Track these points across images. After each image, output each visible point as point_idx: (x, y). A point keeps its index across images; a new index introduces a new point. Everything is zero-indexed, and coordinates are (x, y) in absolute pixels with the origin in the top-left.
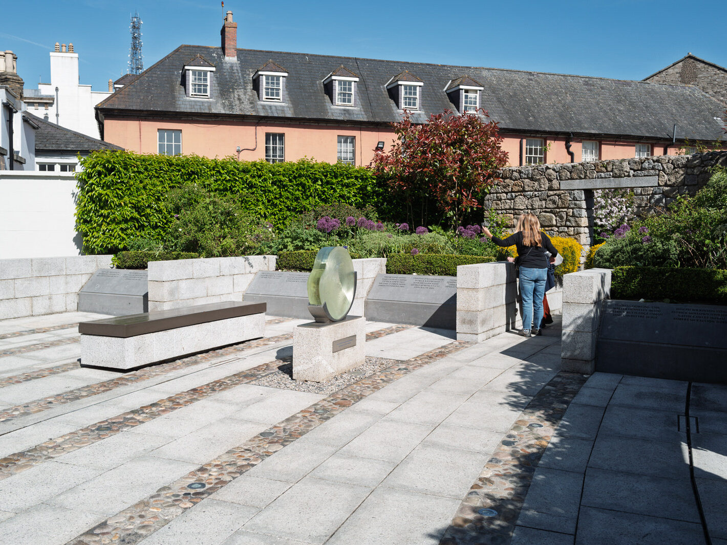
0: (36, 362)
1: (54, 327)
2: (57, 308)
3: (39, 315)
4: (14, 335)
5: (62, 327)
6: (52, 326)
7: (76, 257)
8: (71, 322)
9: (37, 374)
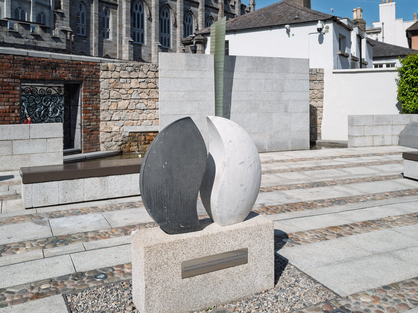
0: (377, 172)
1: (385, 153)
2: (387, 143)
3: (377, 146)
4: (364, 155)
5: (390, 154)
6: (385, 152)
7: (398, 115)
8: (395, 152)
9: (378, 178)
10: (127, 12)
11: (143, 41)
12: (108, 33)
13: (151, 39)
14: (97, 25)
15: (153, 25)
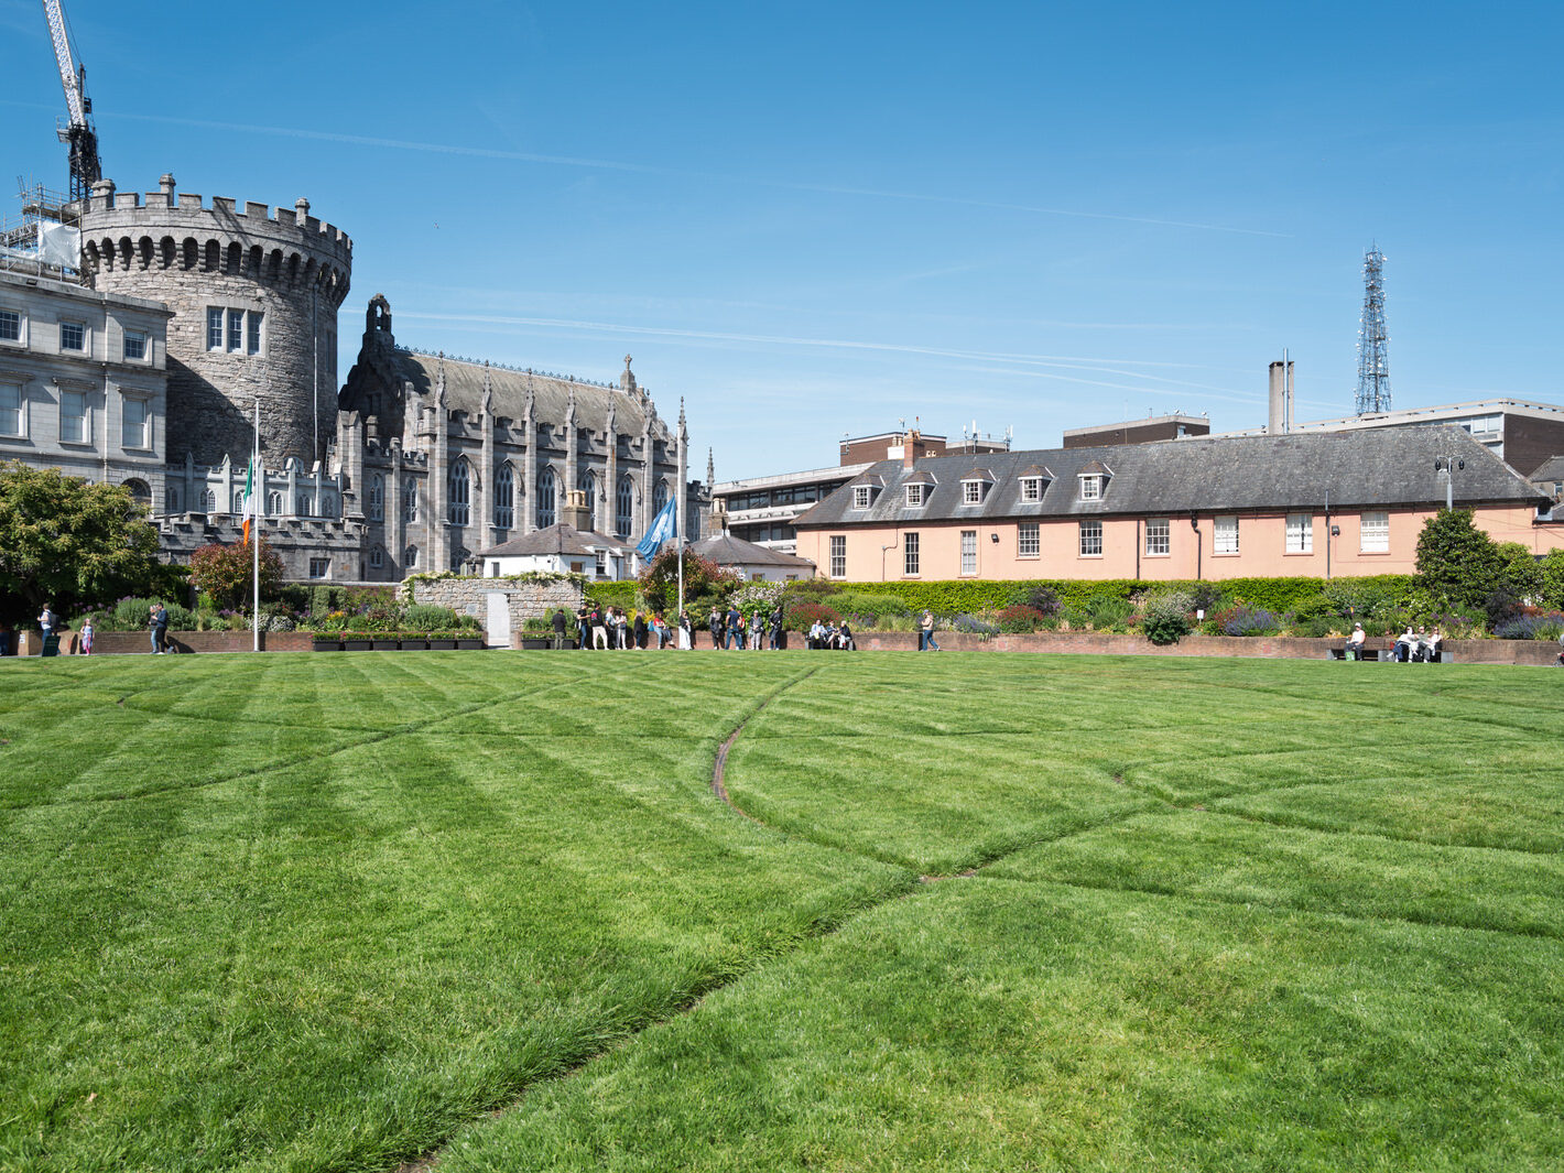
10: (441, 482)
11: (467, 522)
12: (414, 514)
13: (479, 517)
14: (399, 505)
15: (483, 495)
